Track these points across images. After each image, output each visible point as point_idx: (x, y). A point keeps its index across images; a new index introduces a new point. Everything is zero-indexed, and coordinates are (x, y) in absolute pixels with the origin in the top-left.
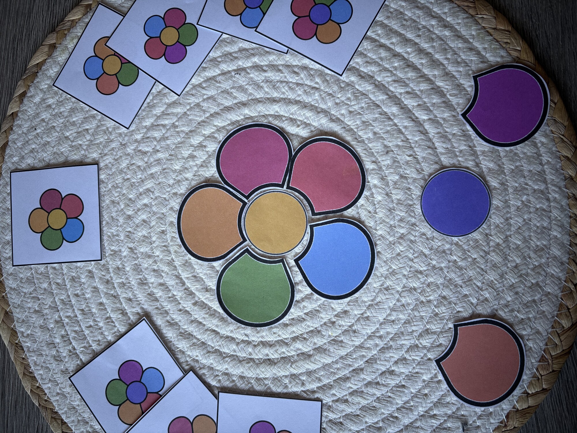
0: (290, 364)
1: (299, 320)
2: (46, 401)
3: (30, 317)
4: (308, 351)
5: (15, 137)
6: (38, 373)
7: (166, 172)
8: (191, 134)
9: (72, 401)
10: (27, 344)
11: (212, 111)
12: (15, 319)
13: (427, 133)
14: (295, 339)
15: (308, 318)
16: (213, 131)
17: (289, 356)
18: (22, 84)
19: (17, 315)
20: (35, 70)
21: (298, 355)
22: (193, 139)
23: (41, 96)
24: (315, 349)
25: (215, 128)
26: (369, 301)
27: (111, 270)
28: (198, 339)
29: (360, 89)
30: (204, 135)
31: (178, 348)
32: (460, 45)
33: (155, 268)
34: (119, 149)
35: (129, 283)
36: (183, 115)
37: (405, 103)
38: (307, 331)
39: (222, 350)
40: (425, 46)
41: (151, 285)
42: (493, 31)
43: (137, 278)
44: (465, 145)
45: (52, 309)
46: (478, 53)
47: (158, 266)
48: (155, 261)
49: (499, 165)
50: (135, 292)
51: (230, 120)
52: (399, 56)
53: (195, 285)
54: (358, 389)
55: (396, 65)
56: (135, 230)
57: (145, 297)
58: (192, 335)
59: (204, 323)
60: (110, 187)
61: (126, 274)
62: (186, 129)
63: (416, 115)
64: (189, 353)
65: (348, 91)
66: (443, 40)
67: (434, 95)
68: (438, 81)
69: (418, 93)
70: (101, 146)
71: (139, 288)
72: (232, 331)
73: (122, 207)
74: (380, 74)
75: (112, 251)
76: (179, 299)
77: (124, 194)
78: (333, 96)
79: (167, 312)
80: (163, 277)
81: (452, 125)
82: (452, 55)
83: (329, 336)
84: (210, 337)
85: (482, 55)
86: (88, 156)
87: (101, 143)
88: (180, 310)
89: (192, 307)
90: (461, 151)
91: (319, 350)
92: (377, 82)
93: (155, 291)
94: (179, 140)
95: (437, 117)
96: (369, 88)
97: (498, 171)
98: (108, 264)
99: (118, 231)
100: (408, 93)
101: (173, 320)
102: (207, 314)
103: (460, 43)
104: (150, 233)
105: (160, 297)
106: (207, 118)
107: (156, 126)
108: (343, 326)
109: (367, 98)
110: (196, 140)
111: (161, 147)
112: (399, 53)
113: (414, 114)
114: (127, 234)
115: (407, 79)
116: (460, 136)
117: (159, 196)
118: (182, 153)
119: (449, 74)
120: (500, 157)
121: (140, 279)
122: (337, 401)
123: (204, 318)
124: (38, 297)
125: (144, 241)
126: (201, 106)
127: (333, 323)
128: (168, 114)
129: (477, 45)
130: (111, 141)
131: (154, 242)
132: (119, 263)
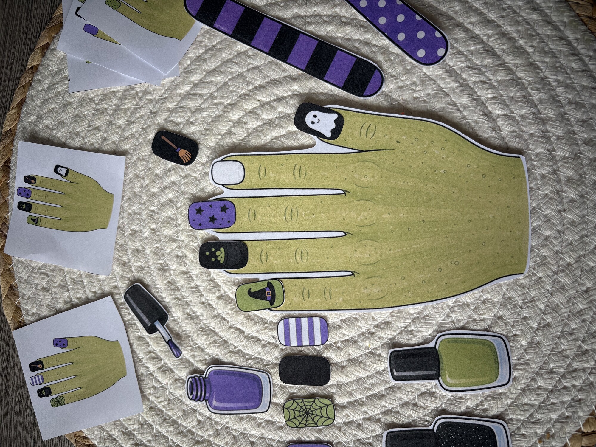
1: (334, 327)
3: (37, 294)
4: (341, 362)
5: (34, 94)
8: (230, 107)
11: (257, 84)
12: (20, 294)
13: (500, 130)
15: (344, 326)
16: (255, 106)
18: (46, 34)
19: (23, 291)
22: (232, 113)
24: (349, 361)
25: (259, 103)
26: (415, 313)
27: (129, 252)
28: (220, 337)
29: (428, 74)
30: (245, 110)
31: (197, 344)
32: (549, 32)
33: (179, 253)
34: (148, 118)
35: (148, 268)
36: (224, 85)
37: (478, 94)
38: (342, 339)
39: (246, 351)
40: (509, 29)
41: (172, 272)
42: (589, 19)
43: (157, 262)
44: (543, 148)
45: (61, 288)
46: (569, 44)
47: (182, 252)
48: (179, 246)
49: (580, 175)
50: (154, 278)
51: (277, 95)
52: (477, 39)
53: (222, 277)
54: (392, 408)
55: (472, 48)
56: (159, 209)
57: (165, 284)
58: (214, 332)
59: (229, 319)
60: (135, 159)
61: (146, 258)
62: (225, 101)
63: (490, 109)
64: (208, 351)
65: (414, 74)
66: (530, 25)
67: (513, 87)
68: (519, 72)
69: (495, 83)
70: (128, 112)
71: (158, 274)
72: (258, 331)
73: (147, 182)
74: (453, 58)
75: (132, 230)
76: (202, 290)
77: (150, 168)
78: (397, 79)
79: (187, 304)
80: (186, 264)
81: (530, 124)
82: (538, 43)
83: (367, 348)
84: (233, 336)
85: (572, 46)
86: (114, 122)
87: (128, 109)
88: (203, 303)
89: (217, 300)
90: (537, 155)
91: (353, 361)
92: (448, 67)
93: (177, 279)
94: (216, 113)
95: (513, 113)
96: (438, 73)
97: (578, 180)
98: (127, 244)
99: (140, 208)
100: (483, 82)
101: (194, 313)
102: (232, 309)
103: (549, 29)
104: (176, 214)
105: (182, 286)
106: (250, 91)
107: (192, 94)
108: (383, 338)
109: (434, 84)
110: (235, 115)
111: (196, 120)
112: (478, 35)
113: (487, 107)
114: (151, 213)
115: (483, 66)
116: (538, 137)
117: (189, 174)
118: (218, 129)
119: (533, 64)
120: (583, 165)
121: (161, 264)
122: (368, 419)
123: (228, 314)
124: (47, 274)
125: (168, 223)
126: (244, 76)
127: (372, 334)
128: (207, 83)
129: (568, 34)
130: (140, 108)
131: (180, 225)
132: (139, 244)
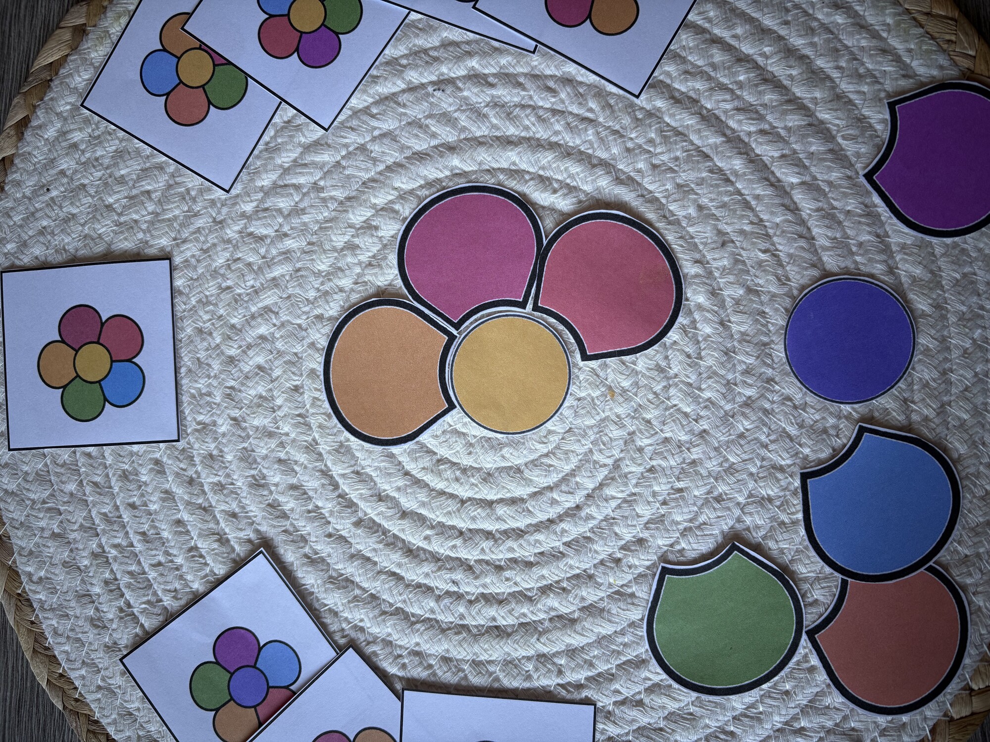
0: (535, 637)
1: (554, 556)
2: (77, 700)
3: (44, 545)
4: (571, 613)
5: (10, 204)
6: (61, 649)
7: (302, 276)
8: (349, 204)
9: (126, 701)
10: (39, 595)
11: (390, 161)
12: (15, 548)
13: (798, 209)
14: (545, 590)
15: (570, 552)
16: (390, 198)
17: (534, 621)
18: (22, 102)
19: (19, 542)
20: (45, 75)
21: (551, 620)
22: (353, 213)
23: (59, 125)
24: (582, 609)
25: (396, 193)
26: (685, 521)
27: (197, 460)
28: (364, 590)
29: (673, 124)
30: (374, 206)
31: (326, 605)
32: (864, 43)
33: (282, 455)
34: (210, 231)
35: (232, 484)
36: (334, 166)
37: (758, 151)
38: (569, 575)
39: (410, 609)
40: (798, 42)
41: (273, 488)
42: (926, 17)
43: (247, 474)
44: (870, 233)
45: (85, 532)
46: (898, 59)
47: (287, 453)
48: (282, 443)
49: (932, 272)
50: (243, 500)
51: (425, 178)
52: (748, 61)
53: (358, 489)
54: (661, 681)
55: (741, 78)
56: (243, 384)
57: (264, 510)
58: (352, 582)
59: (376, 559)
60: (194, 303)
61: (227, 468)
62: (339, 194)
63: (778, 175)
64: (346, 615)
65: (650, 127)
66: (832, 33)
67: (813, 137)
68: (820, 111)
69: (783, 133)
70: (175, 225)
71: (250, 493)
72: (427, 575)
73: (218, 340)
74: (711, 95)
75: (199, 423)
76: (327, 515)
77: (221, 316)
78: (622, 136)
79: (304, 539)
80: (297, 473)
81: (845, 195)
82: (848, 61)
83: (610, 585)
84: (387, 586)
85: (904, 63)
86: (151, 243)
87: (176, 218)
88: (330, 535)
89: (353, 529)
90: (860, 245)
91: (592, 610)
92: (705, 111)
93: (282, 499)
94: (326, 214)
95: (816, 179)
96: (690, 122)
97: (930, 282)
98: (192, 448)
99: (209, 385)
100: (762, 132)
101: (317, 553)
102: (380, 542)
103: (864, 38)
104: (271, 390)
105: (292, 510)
106: (380, 173)
107: (281, 187)
108: (636, 567)
109: (685, 141)
110: (357, 216)
111: (292, 228)
112: (748, 55)
113: (773, 173)
114: (228, 391)
115: (761, 105)
116: (860, 216)
117: (288, 321)
118: (331, 241)
119: (842, 97)
120: (935, 256)
121: (253, 476)
122: (623, 702)
123: (375, 550)
124: (59, 509)
125: (259, 406)
126: (367, 150)
127: (618, 561)
128: (305, 165)
129: (895, 43)
130: (195, 215)
131: (280, 407)
132: (213, 446)
